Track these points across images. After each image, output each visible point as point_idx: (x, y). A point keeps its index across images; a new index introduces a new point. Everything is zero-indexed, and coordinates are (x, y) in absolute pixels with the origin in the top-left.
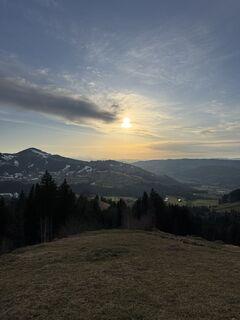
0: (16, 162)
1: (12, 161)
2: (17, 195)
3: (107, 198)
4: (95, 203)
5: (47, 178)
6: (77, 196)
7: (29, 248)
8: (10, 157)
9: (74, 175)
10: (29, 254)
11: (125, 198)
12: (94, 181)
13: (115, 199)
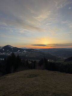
0: (3, 49)
1: (2, 49)
2: (3, 59)
3: (31, 60)
5: (13, 54)
6: (22, 60)
7: (9, 74)
8: (2, 48)
9: (21, 53)
11: (36, 60)
12: (27, 55)
13: (34, 61)
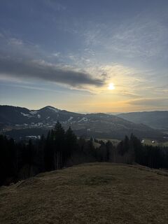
0: (39, 116)
1: (36, 115)
2: (39, 137)
3: (99, 140)
4: (90, 143)
5: (58, 126)
6: (78, 138)
8: (35, 113)
9: (76, 124)
10: (47, 178)
11: (111, 140)
12: (90, 128)
13: (105, 141)
